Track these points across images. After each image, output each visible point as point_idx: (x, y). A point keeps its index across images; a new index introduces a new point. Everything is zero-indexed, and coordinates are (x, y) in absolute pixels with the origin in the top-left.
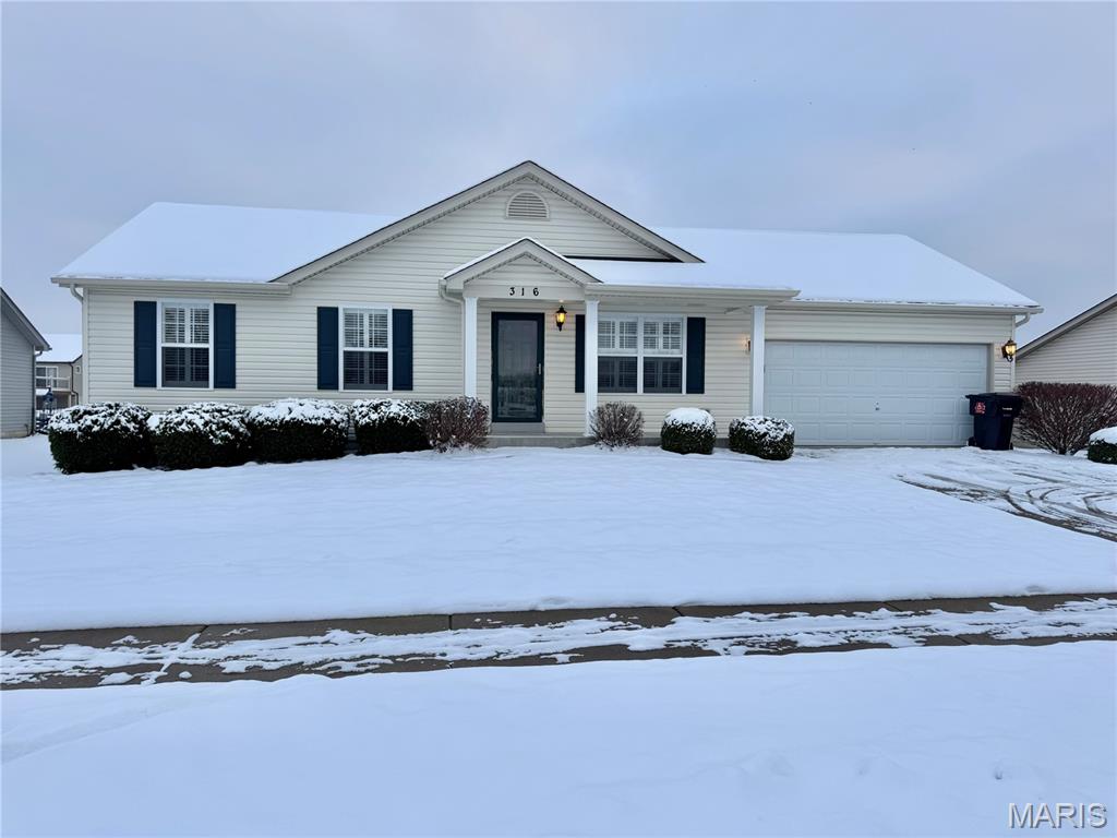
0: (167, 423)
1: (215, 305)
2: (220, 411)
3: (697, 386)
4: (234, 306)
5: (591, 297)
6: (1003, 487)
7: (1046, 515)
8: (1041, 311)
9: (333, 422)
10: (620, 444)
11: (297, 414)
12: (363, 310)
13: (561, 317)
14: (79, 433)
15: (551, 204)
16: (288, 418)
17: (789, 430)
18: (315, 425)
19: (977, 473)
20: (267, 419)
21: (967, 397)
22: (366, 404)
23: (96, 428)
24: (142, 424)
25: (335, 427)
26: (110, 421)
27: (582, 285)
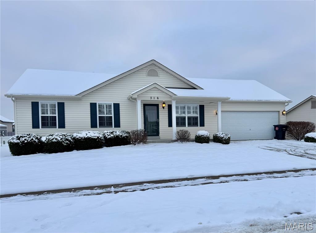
0: (49, 139)
1: (58, 103)
2: (64, 135)
3: (202, 125)
4: (64, 103)
5: (174, 100)
6: (285, 149)
7: (296, 155)
8: (292, 102)
9: (100, 137)
10: (184, 141)
11: (89, 135)
12: (104, 103)
13: (164, 105)
14: (20, 143)
15: (160, 72)
16: (86, 137)
17: (229, 136)
18: (95, 139)
19: (277, 145)
20: (79, 137)
21: (274, 126)
22: (109, 132)
23: (26, 141)
24: (39, 140)
25: (100, 139)
26: (30, 139)
27: (171, 96)
